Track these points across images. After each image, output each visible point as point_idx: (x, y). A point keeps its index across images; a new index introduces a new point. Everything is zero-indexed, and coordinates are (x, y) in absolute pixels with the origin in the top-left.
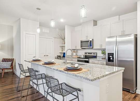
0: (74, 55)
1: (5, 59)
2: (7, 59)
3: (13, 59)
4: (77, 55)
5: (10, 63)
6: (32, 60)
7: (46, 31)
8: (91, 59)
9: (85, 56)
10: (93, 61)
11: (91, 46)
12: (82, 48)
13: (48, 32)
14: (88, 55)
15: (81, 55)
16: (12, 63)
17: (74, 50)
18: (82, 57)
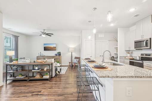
0: (128, 56)
1: (76, 57)
2: (77, 57)
3: (80, 58)
4: (132, 57)
5: (78, 60)
6: (84, 58)
7: (101, 36)
8: (146, 61)
9: (141, 57)
10: (148, 64)
11: (148, 46)
12: (136, 49)
13: (103, 36)
14: (144, 56)
15: (136, 57)
16: (79, 60)
17: (128, 51)
18: (138, 58)
